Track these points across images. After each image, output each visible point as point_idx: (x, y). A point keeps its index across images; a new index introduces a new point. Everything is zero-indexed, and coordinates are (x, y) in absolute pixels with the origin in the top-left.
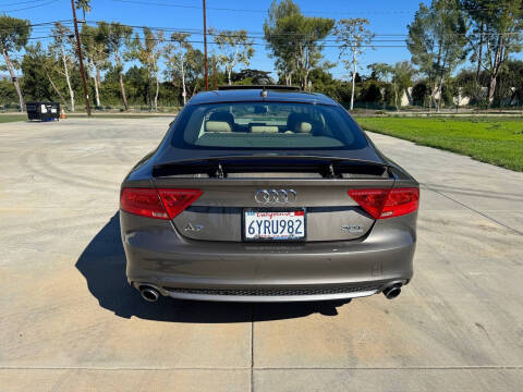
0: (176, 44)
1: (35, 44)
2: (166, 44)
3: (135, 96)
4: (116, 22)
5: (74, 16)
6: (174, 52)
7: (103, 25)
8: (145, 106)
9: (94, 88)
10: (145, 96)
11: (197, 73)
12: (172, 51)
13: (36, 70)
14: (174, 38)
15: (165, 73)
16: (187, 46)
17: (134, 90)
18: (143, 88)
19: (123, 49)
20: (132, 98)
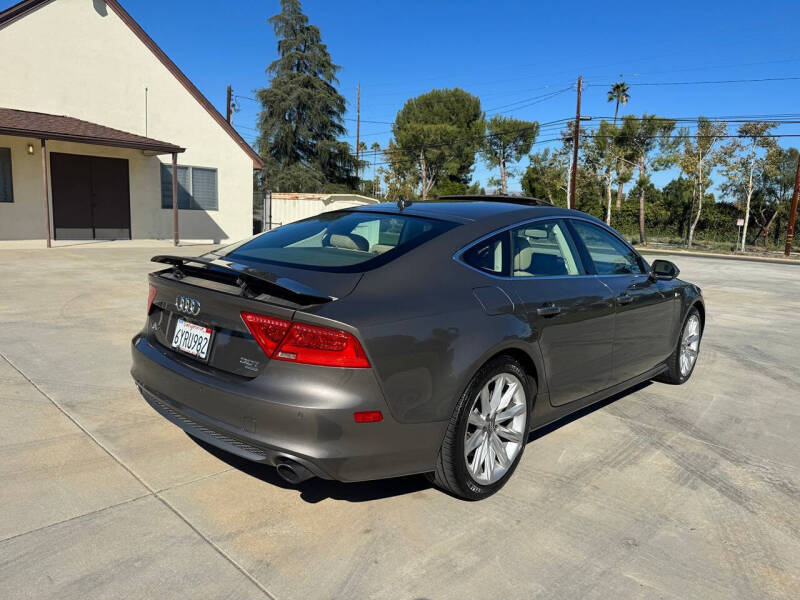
0: (746, 141)
1: (542, 152)
2: (726, 143)
3: (666, 223)
4: (648, 115)
5: (578, 112)
6: (739, 155)
7: (629, 121)
8: (677, 239)
9: (605, 210)
10: (681, 223)
11: (785, 187)
12: (736, 153)
13: (535, 185)
14: (744, 133)
15: (724, 188)
16: (766, 144)
17: (665, 214)
18: (680, 210)
19: (655, 153)
20: (661, 225)
